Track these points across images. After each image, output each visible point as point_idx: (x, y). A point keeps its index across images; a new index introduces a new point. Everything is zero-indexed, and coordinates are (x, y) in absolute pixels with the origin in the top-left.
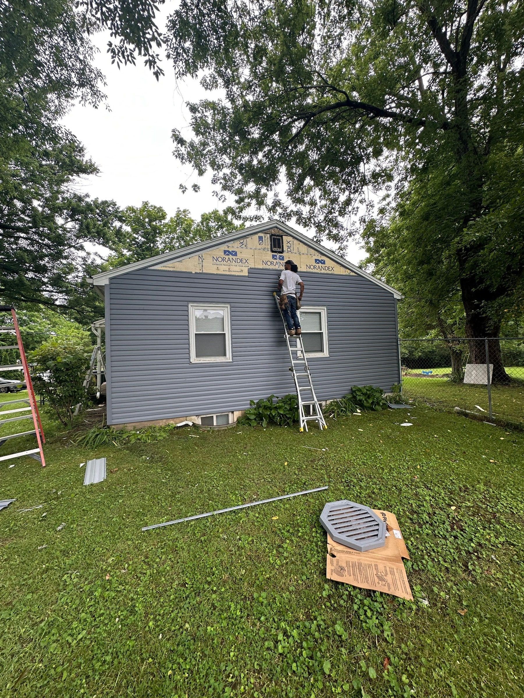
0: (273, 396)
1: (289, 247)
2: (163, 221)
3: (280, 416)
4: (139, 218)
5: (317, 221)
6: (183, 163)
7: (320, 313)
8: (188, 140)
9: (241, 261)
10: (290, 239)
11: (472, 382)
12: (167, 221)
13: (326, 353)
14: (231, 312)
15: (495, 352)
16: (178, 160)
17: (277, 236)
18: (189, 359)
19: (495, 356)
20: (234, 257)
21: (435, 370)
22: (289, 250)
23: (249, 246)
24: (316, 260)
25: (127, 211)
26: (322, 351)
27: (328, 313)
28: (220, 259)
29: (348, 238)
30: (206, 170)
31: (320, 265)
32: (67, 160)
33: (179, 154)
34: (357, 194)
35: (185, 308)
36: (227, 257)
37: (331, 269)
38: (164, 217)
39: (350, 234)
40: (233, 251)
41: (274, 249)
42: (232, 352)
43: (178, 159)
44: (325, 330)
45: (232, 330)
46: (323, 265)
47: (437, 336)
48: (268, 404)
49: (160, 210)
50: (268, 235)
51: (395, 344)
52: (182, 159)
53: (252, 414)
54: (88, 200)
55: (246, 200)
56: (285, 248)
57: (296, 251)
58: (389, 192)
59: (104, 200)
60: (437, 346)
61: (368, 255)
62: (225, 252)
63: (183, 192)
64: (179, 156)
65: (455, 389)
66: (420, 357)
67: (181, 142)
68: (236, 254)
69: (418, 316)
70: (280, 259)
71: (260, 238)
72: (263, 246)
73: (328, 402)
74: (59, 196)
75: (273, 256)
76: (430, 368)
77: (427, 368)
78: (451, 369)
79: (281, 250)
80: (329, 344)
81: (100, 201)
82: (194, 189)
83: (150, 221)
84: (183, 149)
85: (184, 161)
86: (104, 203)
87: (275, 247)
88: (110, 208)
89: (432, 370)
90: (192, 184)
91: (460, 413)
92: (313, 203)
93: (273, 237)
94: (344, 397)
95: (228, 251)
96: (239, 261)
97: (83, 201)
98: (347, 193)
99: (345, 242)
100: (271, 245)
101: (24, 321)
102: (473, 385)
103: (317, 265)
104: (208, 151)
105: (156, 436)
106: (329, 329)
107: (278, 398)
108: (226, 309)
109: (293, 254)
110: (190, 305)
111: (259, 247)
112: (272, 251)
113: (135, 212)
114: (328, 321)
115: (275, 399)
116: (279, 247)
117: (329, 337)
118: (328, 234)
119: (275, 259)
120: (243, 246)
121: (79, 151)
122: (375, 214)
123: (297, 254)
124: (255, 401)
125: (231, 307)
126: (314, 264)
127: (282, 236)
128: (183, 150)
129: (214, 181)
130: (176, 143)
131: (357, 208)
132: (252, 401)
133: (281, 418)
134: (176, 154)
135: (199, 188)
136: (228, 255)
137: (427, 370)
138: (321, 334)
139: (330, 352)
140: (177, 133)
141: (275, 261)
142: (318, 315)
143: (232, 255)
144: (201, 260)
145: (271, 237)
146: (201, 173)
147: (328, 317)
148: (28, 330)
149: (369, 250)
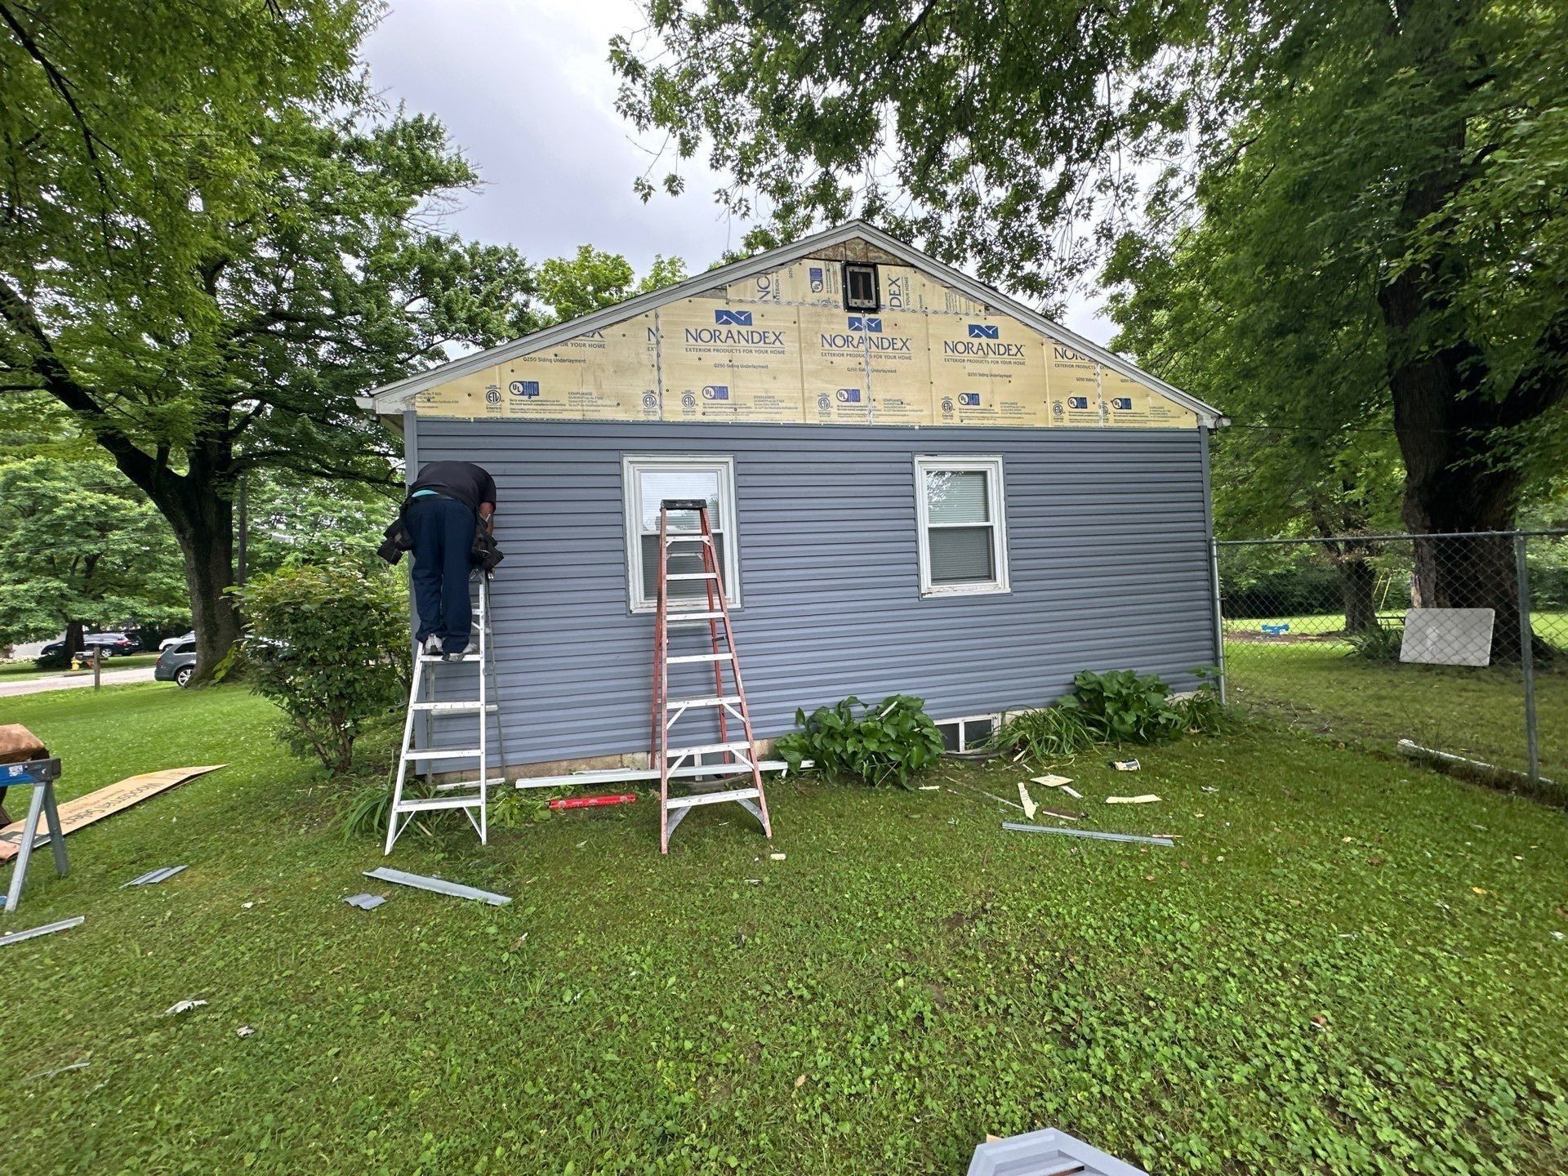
0: (854, 701)
1: (894, 296)
2: (625, 288)
3: (869, 758)
4: (573, 286)
5: (980, 238)
6: (641, 128)
7: (984, 474)
8: (651, 68)
9: (763, 337)
10: (898, 272)
11: (1426, 658)
12: (633, 287)
13: (1001, 584)
14: (738, 475)
15: (1499, 573)
16: (631, 121)
17: (863, 265)
18: (627, 602)
19: (1500, 585)
20: (744, 329)
21: (1296, 620)
22: (895, 302)
23: (785, 296)
24: (972, 328)
25: (546, 271)
26: (990, 576)
27: (1007, 474)
28: (706, 336)
29: (1066, 282)
30: (697, 138)
31: (984, 340)
32: (406, 160)
33: (630, 106)
34: (1087, 163)
35: (613, 469)
36: (724, 329)
37: (1014, 350)
38: (626, 279)
39: (1071, 271)
40: (741, 313)
41: (853, 303)
42: (741, 584)
43: (630, 119)
44: (998, 521)
45: (740, 523)
46: (992, 342)
47: (1303, 534)
48: (840, 724)
49: (618, 263)
50: (838, 266)
51: (1202, 554)
52: (640, 117)
53: (794, 749)
54: (455, 247)
55: (802, 212)
56: (885, 299)
57: (914, 303)
58: (1176, 161)
59: (490, 245)
60: (1304, 561)
61: (1119, 329)
62: (719, 315)
63: (645, 197)
64: (630, 109)
65: (1376, 680)
66: (1251, 589)
67: (633, 69)
68: (748, 321)
69: (1265, 486)
70: (870, 329)
71: (816, 274)
72: (824, 295)
73: (1010, 717)
74: (398, 243)
75: (851, 322)
76: (1281, 615)
77: (1272, 615)
78: (1343, 618)
79: (872, 304)
80: (1011, 559)
81: (482, 248)
82: (670, 189)
83: (598, 290)
84: (638, 88)
85: (644, 121)
86: (493, 252)
87: (855, 296)
88: (504, 264)
89: (1285, 621)
90: (665, 176)
91: (1415, 759)
92: (970, 202)
93: (850, 269)
94: (1055, 705)
95: (728, 313)
96: (756, 337)
97: (447, 250)
98: (1060, 162)
99: (1057, 293)
100: (845, 291)
101: (358, 522)
102: (1428, 667)
103: (976, 341)
104: (701, 91)
105: (534, 807)
106: (1008, 517)
107: (866, 706)
108: (723, 468)
109: (908, 315)
110: (625, 461)
111: (812, 297)
112: (849, 309)
113: (563, 271)
114: (1008, 496)
115: (857, 709)
116: (868, 296)
117: (1010, 538)
118: (1011, 275)
119: (858, 329)
120: (769, 297)
121: (433, 138)
122: (1137, 220)
123: (920, 316)
124: (807, 714)
125: (737, 463)
126: (967, 338)
127: (874, 266)
128: (640, 93)
129: (716, 163)
130: (620, 73)
131: (1090, 200)
132: (800, 713)
133: (872, 762)
134: (624, 105)
135: (681, 185)
136: (727, 322)
137: (1273, 623)
138: (988, 530)
139: (1012, 580)
140: (623, 47)
141: (856, 335)
142: (978, 479)
143: (739, 322)
144: (653, 340)
145: (844, 270)
146: (687, 148)
147: (1007, 485)
148: (363, 542)
149: (1121, 317)
